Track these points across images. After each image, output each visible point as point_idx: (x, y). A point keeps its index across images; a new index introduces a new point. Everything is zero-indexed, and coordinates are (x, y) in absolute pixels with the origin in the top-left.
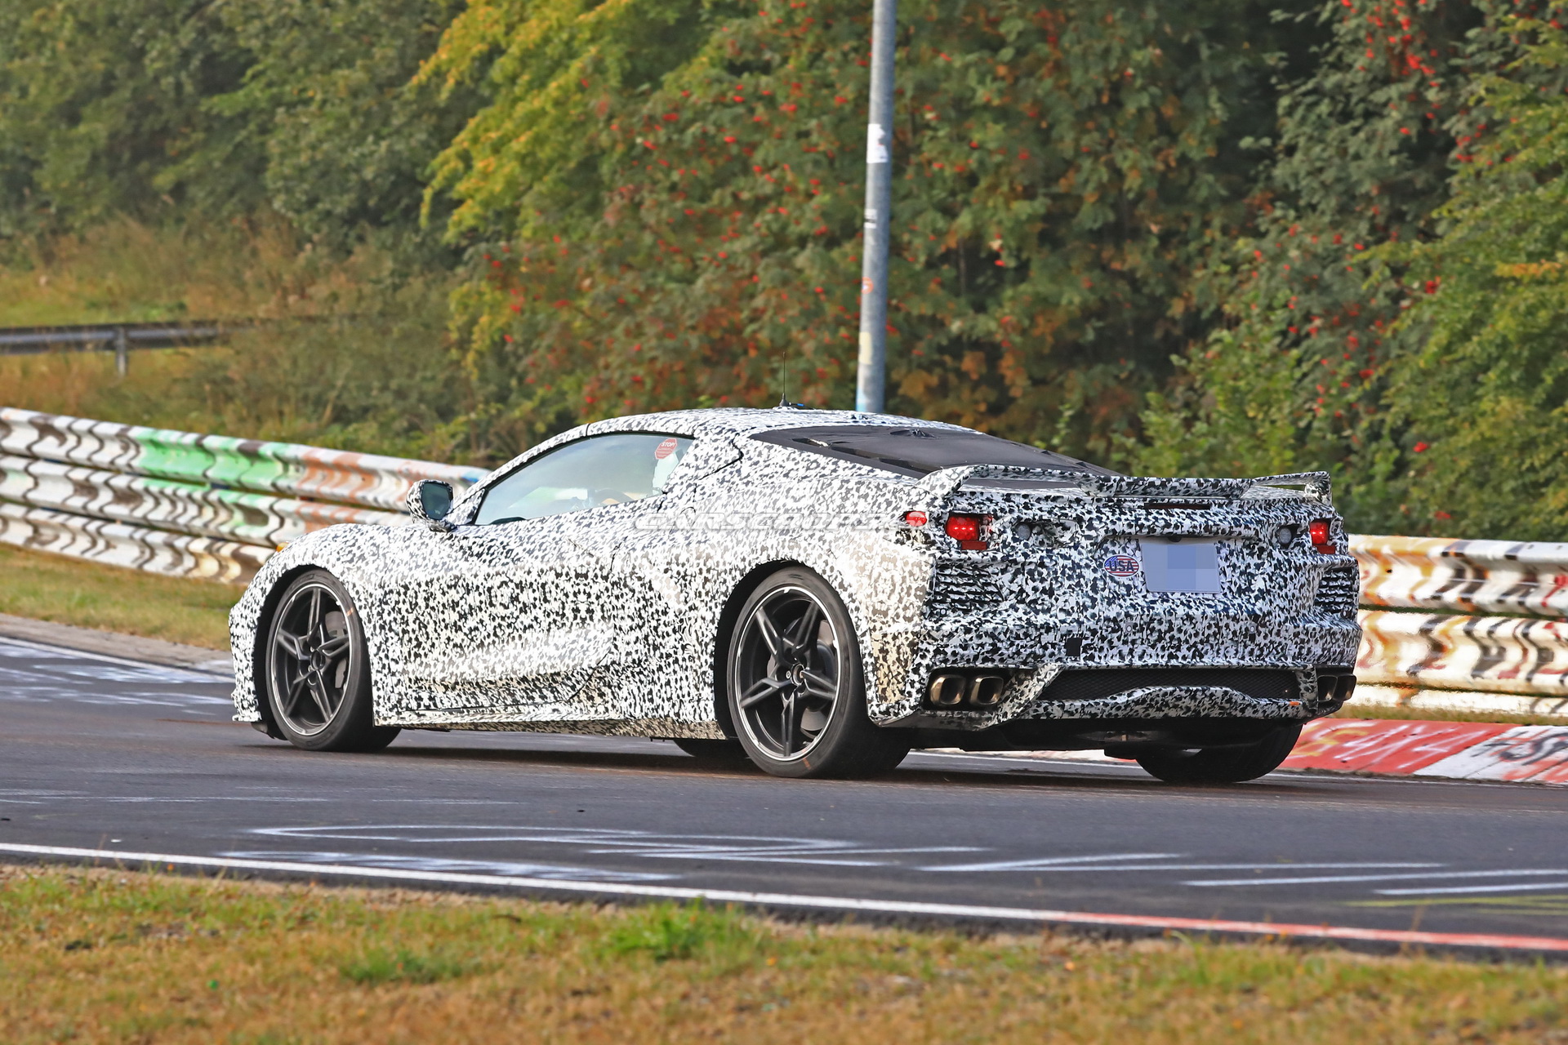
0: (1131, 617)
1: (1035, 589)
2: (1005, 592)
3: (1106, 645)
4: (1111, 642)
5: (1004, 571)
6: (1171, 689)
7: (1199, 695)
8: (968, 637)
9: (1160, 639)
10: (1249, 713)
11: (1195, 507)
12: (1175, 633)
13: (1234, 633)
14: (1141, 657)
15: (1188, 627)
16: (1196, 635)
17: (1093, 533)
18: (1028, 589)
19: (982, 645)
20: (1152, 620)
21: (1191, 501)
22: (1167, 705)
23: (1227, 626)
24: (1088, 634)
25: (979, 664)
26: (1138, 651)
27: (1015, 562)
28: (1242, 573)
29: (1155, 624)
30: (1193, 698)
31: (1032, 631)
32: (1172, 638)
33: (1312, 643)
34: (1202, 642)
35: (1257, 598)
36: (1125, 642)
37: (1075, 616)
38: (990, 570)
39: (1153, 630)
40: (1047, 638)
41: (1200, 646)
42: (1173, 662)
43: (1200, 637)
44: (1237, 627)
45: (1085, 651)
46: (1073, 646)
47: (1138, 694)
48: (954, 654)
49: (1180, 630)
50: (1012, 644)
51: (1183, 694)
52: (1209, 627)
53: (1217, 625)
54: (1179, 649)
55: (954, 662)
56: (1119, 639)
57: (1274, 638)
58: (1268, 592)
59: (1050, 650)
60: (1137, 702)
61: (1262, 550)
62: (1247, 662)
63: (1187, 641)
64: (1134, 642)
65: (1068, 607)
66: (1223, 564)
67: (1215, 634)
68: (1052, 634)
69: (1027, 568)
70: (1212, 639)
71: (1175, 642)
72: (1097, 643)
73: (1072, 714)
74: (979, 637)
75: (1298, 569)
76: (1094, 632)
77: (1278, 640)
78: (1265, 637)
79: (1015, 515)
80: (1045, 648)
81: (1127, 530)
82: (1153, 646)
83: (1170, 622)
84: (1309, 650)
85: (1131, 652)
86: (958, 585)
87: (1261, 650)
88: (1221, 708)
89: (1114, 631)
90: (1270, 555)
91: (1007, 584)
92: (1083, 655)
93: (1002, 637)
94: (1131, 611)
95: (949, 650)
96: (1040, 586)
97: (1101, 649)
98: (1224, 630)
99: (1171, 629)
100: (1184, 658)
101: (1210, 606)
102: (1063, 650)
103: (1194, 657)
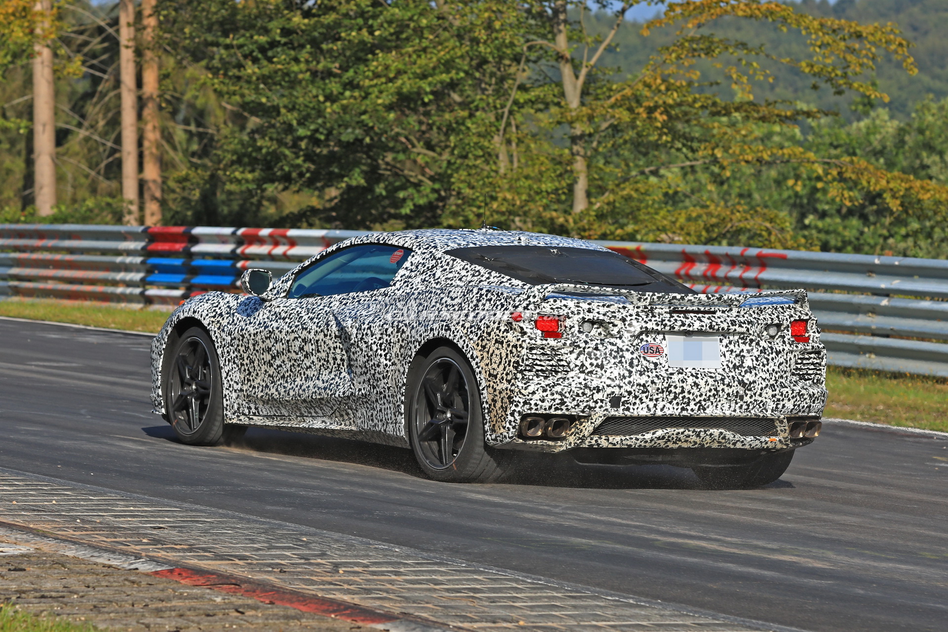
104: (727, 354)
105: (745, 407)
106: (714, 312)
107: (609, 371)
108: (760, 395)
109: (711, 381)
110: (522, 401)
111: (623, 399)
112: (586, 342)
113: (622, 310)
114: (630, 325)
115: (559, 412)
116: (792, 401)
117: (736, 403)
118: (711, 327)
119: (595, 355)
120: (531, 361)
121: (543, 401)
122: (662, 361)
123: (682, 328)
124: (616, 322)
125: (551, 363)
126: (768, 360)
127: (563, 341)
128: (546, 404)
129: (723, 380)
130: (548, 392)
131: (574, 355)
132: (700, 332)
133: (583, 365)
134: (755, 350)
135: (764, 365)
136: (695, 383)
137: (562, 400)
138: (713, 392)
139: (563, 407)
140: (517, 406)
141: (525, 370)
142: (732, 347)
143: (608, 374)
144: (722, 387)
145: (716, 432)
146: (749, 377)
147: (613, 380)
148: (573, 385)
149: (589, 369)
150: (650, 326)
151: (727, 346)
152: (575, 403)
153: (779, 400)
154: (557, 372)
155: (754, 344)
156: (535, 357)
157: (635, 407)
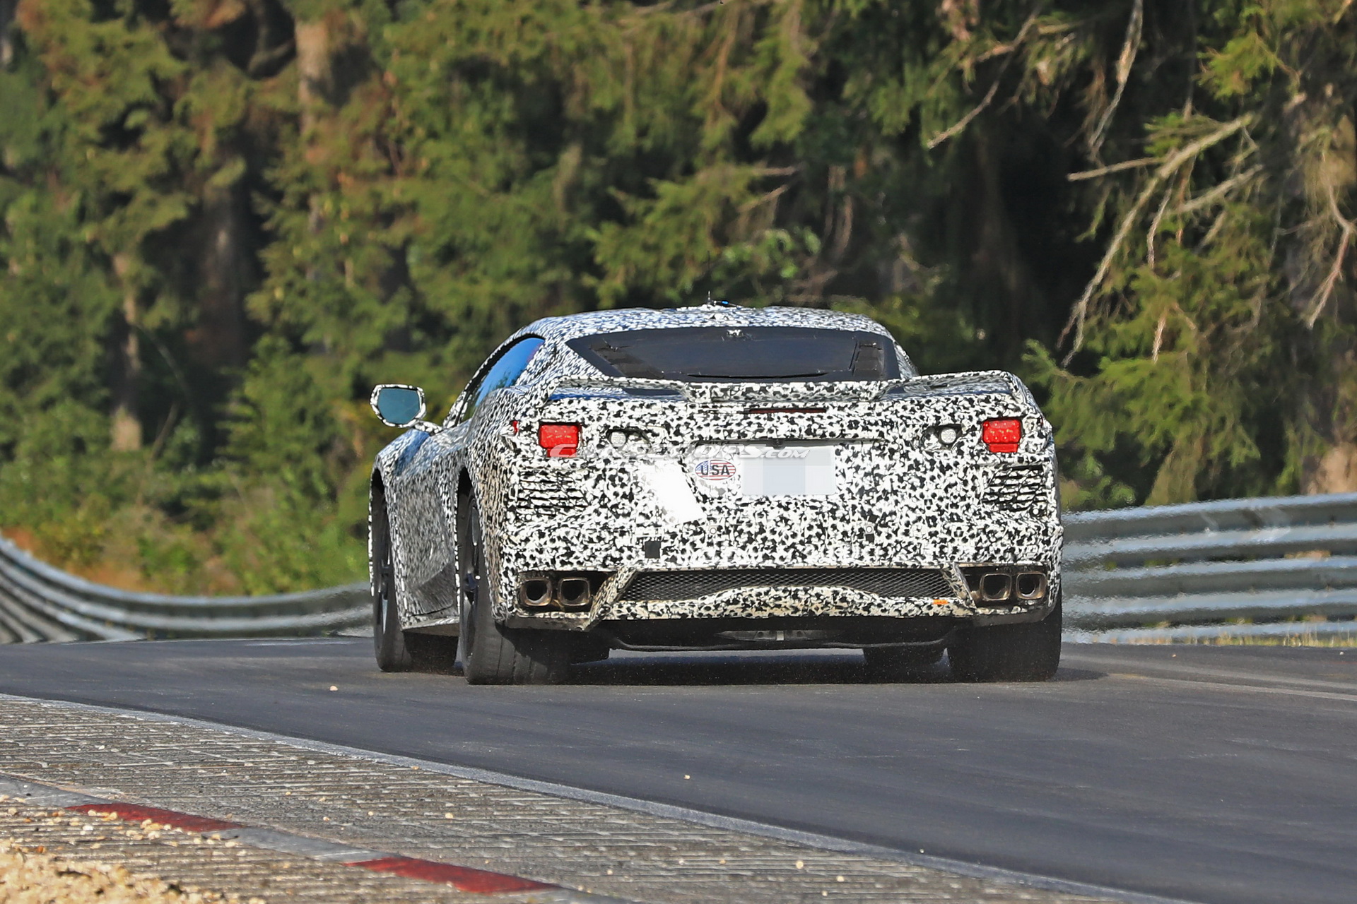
0: (714, 520)
1: (616, 494)
2: (589, 497)
3: (688, 547)
4: (693, 544)
5: (587, 477)
6: (766, 589)
7: (801, 594)
8: (542, 541)
9: (750, 540)
10: (875, 611)
11: (805, 410)
12: (768, 534)
13: (845, 534)
14: (731, 558)
15: (782, 527)
16: (794, 535)
17: (679, 439)
18: (609, 494)
19: (556, 549)
20: (739, 522)
21: (801, 405)
22: (766, 605)
23: (834, 527)
24: (667, 537)
25: (558, 567)
26: (726, 552)
27: (594, 468)
28: (866, 475)
29: (744, 526)
30: (795, 597)
31: (604, 534)
32: (765, 539)
33: (958, 542)
34: (802, 543)
35: (879, 499)
36: (710, 544)
37: (653, 519)
38: (574, 476)
39: (741, 532)
40: (621, 542)
41: (800, 547)
42: (769, 563)
43: (799, 538)
44: (848, 528)
45: (665, 552)
46: (652, 549)
47: (729, 594)
48: (532, 558)
49: (773, 532)
50: (586, 548)
51: (780, 593)
52: (810, 528)
53: (820, 526)
54: (774, 549)
55: (535, 565)
56: (703, 541)
57: (900, 537)
58: (895, 492)
59: (627, 553)
60: (728, 603)
61: (892, 451)
62: (867, 561)
63: (783, 543)
64: (719, 544)
65: (647, 512)
66: (844, 466)
67: (818, 535)
68: (627, 537)
69: (608, 474)
70: (815, 540)
71: (769, 544)
72: (677, 544)
73: (658, 614)
74: (553, 541)
75: (944, 469)
76: (674, 535)
77: (907, 539)
78: (889, 536)
79: (602, 423)
80: (621, 550)
81: (715, 436)
82: (743, 548)
83: (761, 524)
84: (955, 550)
85: (718, 553)
86: (541, 491)
87: (886, 550)
88: (838, 607)
89: (696, 533)
90: (905, 455)
91: (590, 490)
92: (663, 557)
93: (575, 541)
94: (715, 514)
95: (527, 554)
96: (621, 491)
97: (683, 551)
98: (830, 531)
99: (762, 530)
100: (782, 558)
101: (813, 508)
102: (642, 553)
103: (794, 557)
104: (850, 473)
105: (879, 552)
106: (824, 410)
107: (641, 503)
108: (906, 533)
109: (810, 514)
110: (513, 552)
111: (663, 545)
112: (607, 461)
113: (668, 412)
114: (677, 433)
115: (568, 568)
116: (972, 542)
117: (862, 546)
118: (808, 432)
119: (621, 479)
120: (527, 492)
121: (541, 552)
122: (733, 486)
123: (759, 435)
124: (656, 430)
125: (556, 495)
126: (922, 480)
127: (572, 461)
128: (547, 557)
129: (833, 511)
130: (547, 538)
131: (591, 482)
132: (790, 440)
133: (604, 496)
134: (899, 465)
135: (914, 488)
136: (782, 518)
137: (567, 548)
138: (816, 530)
139: (571, 560)
140: (509, 561)
141: (520, 507)
142: (857, 461)
143: (640, 508)
144: (830, 522)
145: (827, 591)
146: (885, 506)
147: (647, 517)
148: (586, 526)
149: (614, 502)
150: (706, 433)
151: (848, 460)
152: (588, 552)
153: (944, 540)
154: (567, 509)
155: (897, 456)
156: (532, 486)
157: (686, 556)
